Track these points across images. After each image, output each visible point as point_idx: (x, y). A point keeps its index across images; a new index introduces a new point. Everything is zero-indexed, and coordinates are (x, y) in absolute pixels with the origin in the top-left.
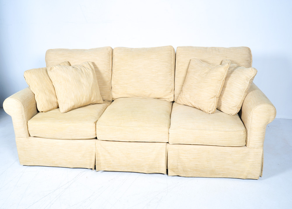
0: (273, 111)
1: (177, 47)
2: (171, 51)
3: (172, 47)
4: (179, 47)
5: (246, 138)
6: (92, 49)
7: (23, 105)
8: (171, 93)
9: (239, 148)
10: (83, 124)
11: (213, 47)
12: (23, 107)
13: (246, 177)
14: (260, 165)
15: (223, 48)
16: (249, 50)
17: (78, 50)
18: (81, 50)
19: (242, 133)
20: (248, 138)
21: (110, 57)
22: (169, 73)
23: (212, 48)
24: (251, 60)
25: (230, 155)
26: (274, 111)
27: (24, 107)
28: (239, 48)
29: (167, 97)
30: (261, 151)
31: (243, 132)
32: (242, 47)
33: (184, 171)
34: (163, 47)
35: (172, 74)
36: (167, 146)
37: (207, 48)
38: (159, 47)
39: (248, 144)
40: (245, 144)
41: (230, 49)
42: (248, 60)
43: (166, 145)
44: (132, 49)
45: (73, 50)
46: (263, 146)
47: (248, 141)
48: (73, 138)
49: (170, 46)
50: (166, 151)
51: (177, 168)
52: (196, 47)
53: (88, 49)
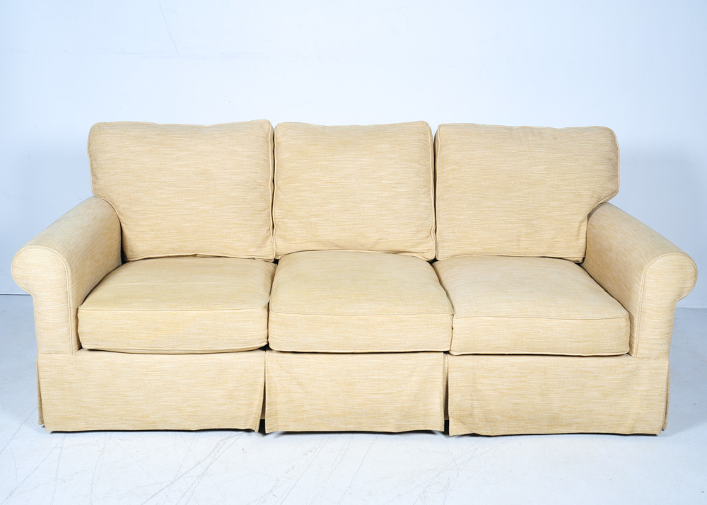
0: (691, 271)
1: (440, 126)
2: (425, 134)
3: (427, 124)
4: (444, 125)
5: (631, 336)
6: (220, 126)
7: (70, 266)
8: (430, 238)
9: (615, 359)
10: (235, 311)
11: (525, 127)
12: (69, 270)
13: (632, 428)
14: (663, 398)
15: (550, 128)
16: (611, 135)
17: (182, 128)
18: (192, 127)
19: (624, 323)
20: (635, 335)
21: (268, 146)
22: (424, 190)
23: (525, 129)
24: (617, 158)
25: (596, 376)
26: (693, 269)
27: (72, 270)
28: (588, 128)
29: (419, 249)
30: (664, 364)
31: (623, 319)
32: (595, 127)
33: (487, 421)
34: (405, 124)
35: (429, 191)
36: (446, 361)
37: (511, 129)
38: (394, 126)
39: (634, 350)
40: (628, 350)
41: (567, 131)
42: (610, 159)
43: (444, 359)
44: (324, 127)
45: (169, 126)
46: (668, 352)
47: (635, 341)
48: (207, 347)
49: (423, 123)
50: (444, 373)
51: (471, 415)
52: (485, 126)
53: (208, 125)
